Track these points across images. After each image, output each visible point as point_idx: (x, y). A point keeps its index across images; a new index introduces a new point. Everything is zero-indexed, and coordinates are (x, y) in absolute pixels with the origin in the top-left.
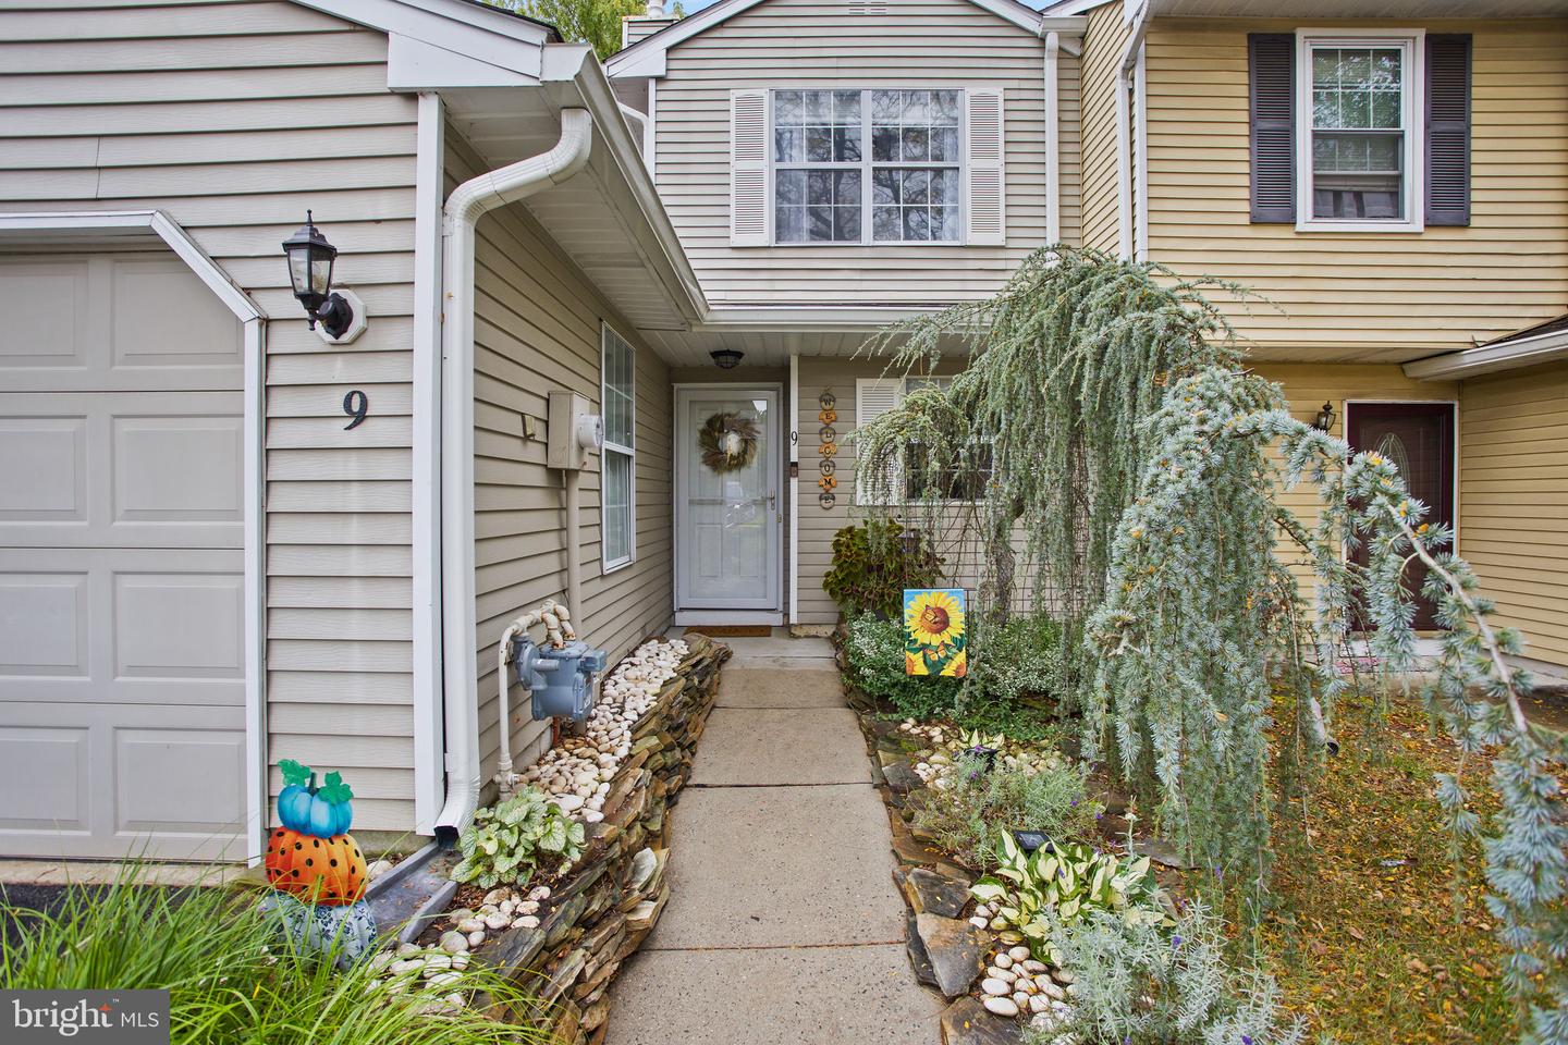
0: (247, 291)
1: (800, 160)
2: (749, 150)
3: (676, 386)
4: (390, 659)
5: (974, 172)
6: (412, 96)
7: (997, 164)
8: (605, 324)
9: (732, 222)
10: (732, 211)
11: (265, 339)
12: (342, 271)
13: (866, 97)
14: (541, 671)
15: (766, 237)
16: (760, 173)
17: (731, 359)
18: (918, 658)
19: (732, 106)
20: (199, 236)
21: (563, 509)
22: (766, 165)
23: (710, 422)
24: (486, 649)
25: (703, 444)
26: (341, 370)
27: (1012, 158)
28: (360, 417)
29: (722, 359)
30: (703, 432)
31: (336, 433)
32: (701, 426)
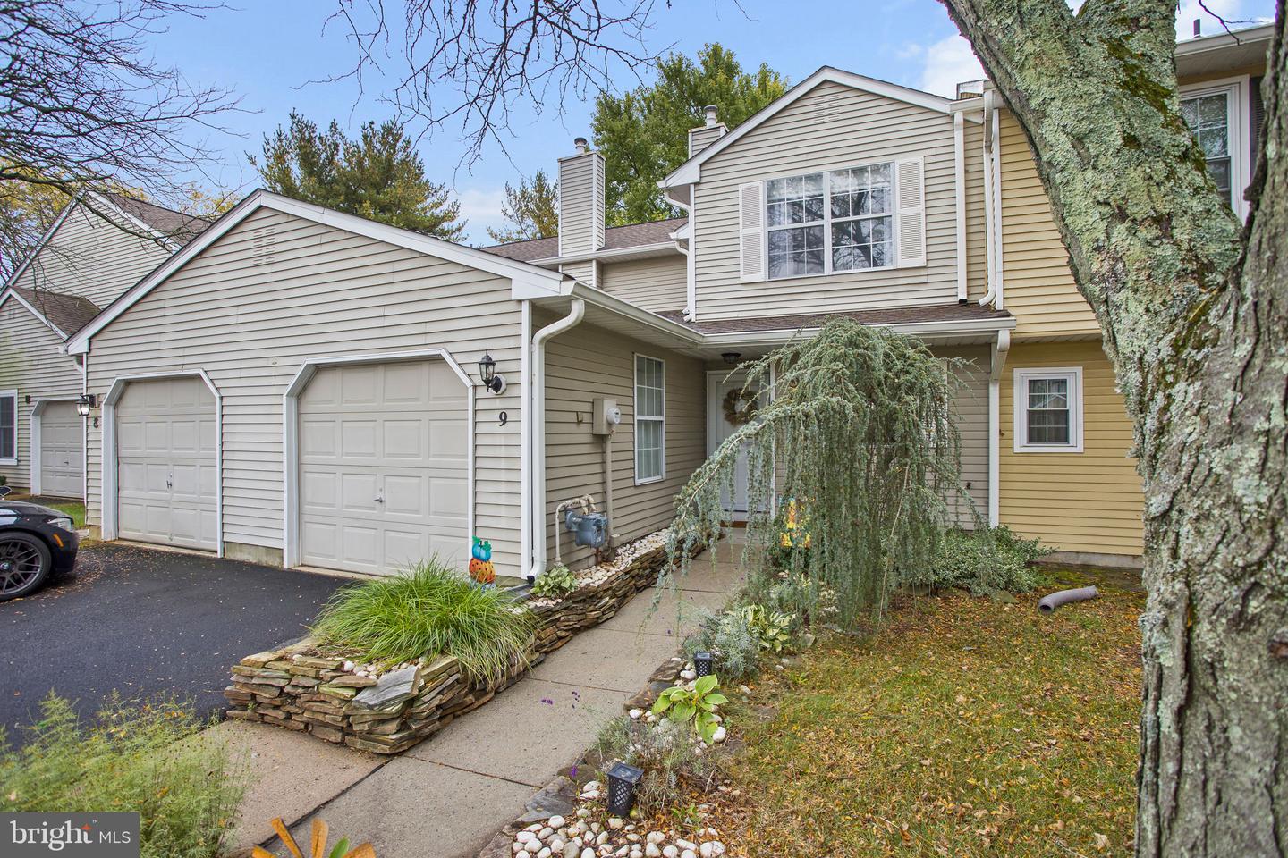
0: (469, 376)
1: (786, 224)
2: (751, 221)
3: (708, 372)
5: (904, 218)
7: (920, 210)
8: (636, 355)
9: (741, 268)
10: (741, 261)
11: (475, 393)
12: (498, 368)
13: (827, 177)
14: (575, 523)
15: (762, 275)
16: (758, 235)
17: (732, 358)
18: (786, 537)
19: (740, 194)
20: (455, 356)
21: (604, 452)
22: (761, 230)
23: (729, 394)
24: (549, 514)
25: (725, 407)
26: (499, 404)
27: (930, 204)
28: (505, 422)
29: (727, 358)
30: (725, 400)
31: (497, 428)
32: (725, 397)
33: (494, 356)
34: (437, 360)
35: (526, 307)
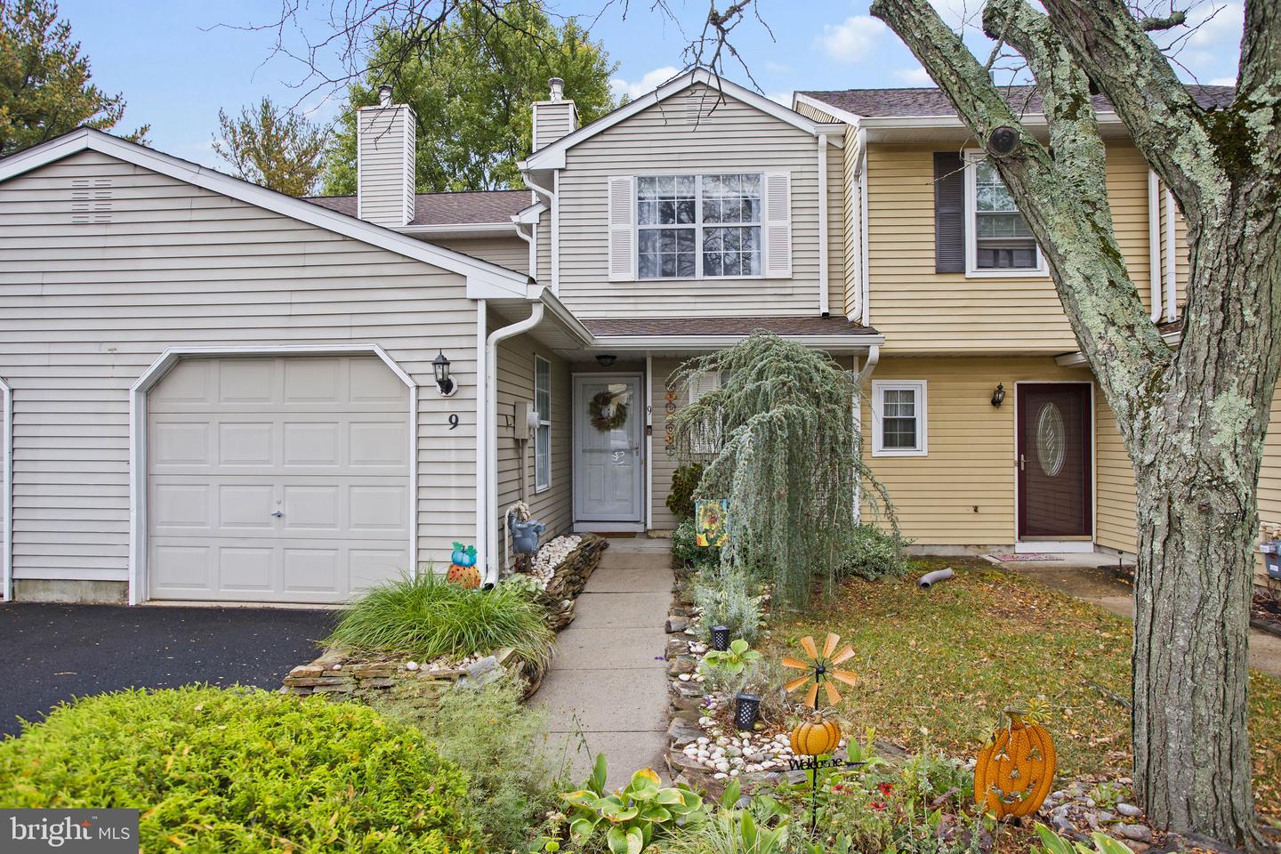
0: (410, 375)
1: (654, 224)
2: (621, 217)
3: (574, 374)
4: (466, 519)
5: (771, 229)
6: (475, 300)
7: (787, 223)
8: (537, 355)
9: (610, 265)
10: (610, 258)
11: (417, 394)
12: (453, 368)
13: (699, 179)
14: (520, 529)
15: (632, 275)
16: (628, 233)
17: (609, 361)
18: (703, 537)
19: (609, 187)
20: (391, 353)
21: (520, 458)
22: (631, 228)
23: (596, 398)
24: (501, 518)
25: (591, 412)
26: (448, 406)
27: (796, 219)
28: (456, 424)
29: (603, 360)
30: (591, 404)
31: (446, 431)
32: (591, 400)
33: (448, 356)
34: (371, 356)
35: (482, 307)
